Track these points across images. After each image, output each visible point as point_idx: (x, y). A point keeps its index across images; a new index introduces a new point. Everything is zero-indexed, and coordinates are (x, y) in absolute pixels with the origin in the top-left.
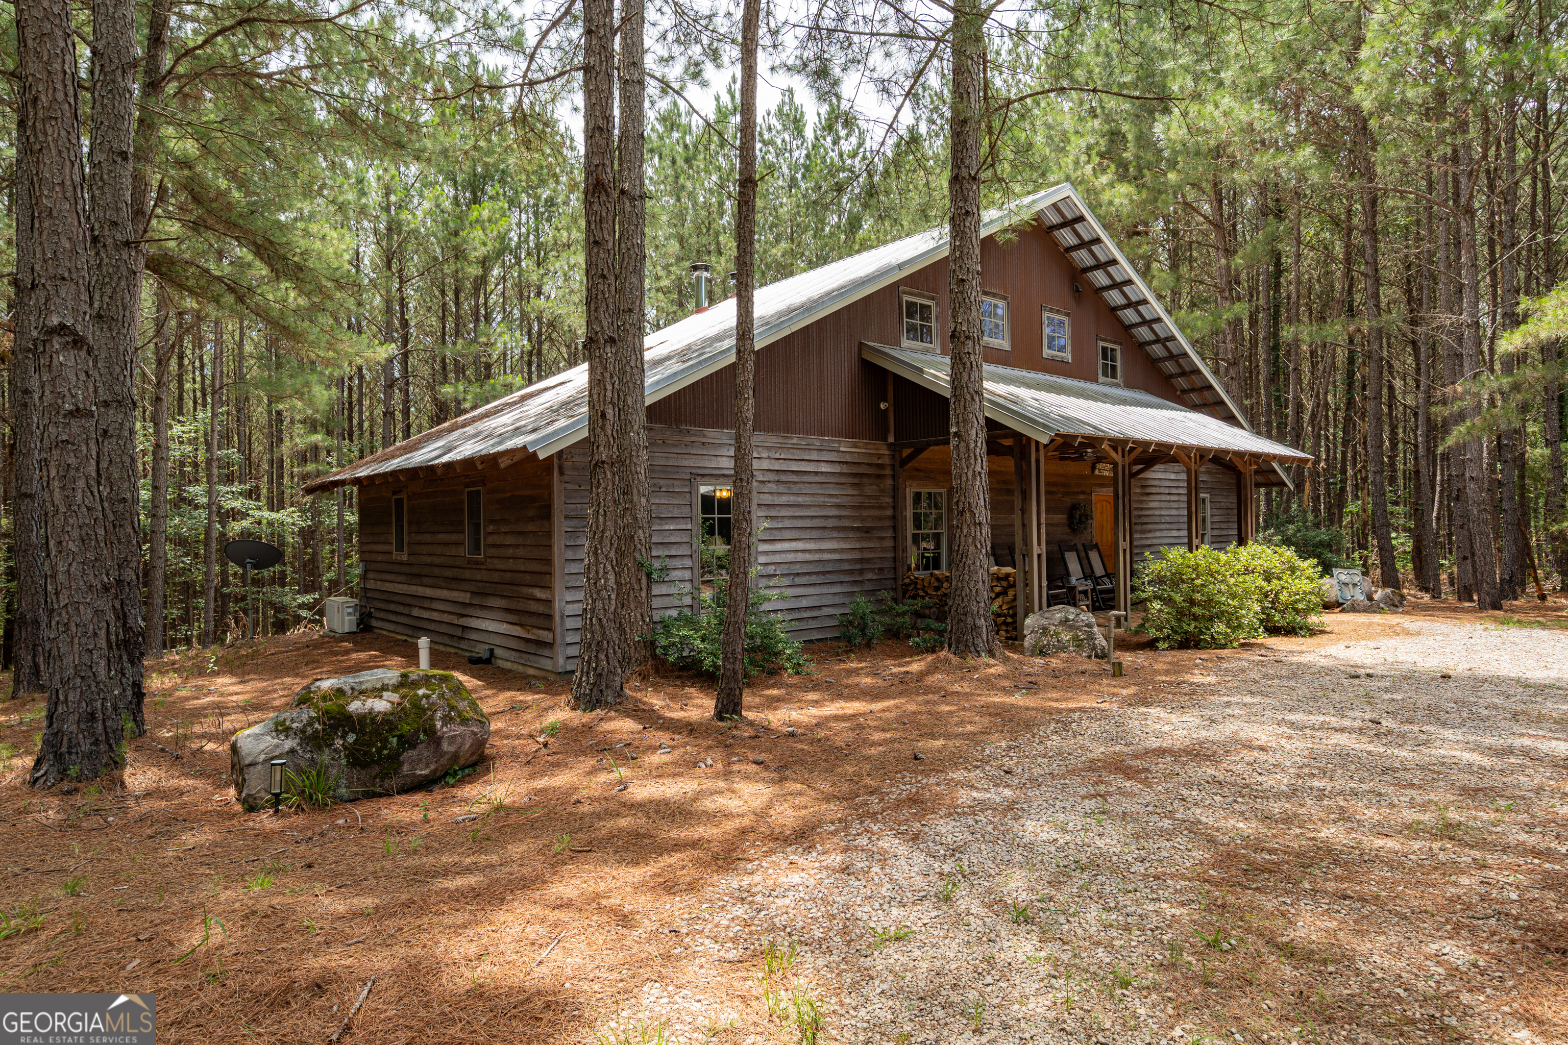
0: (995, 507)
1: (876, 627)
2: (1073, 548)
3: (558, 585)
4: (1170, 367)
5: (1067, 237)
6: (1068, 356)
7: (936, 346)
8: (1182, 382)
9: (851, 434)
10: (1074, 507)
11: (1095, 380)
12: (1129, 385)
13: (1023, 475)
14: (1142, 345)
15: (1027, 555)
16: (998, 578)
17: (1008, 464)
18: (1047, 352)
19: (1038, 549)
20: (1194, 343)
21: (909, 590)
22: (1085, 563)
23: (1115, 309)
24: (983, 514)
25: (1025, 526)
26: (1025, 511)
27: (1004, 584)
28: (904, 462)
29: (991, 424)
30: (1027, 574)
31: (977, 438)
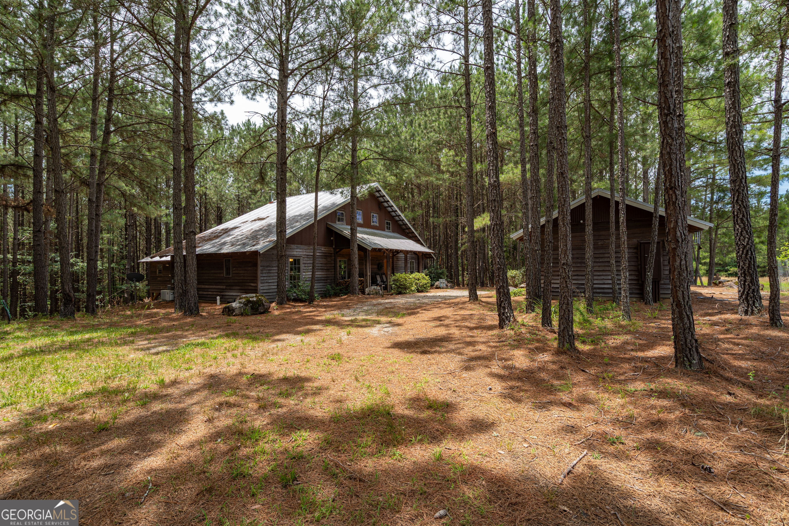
0: (360, 264)
1: (332, 292)
2: (378, 274)
3: (259, 282)
4: (404, 227)
5: (377, 194)
6: (378, 225)
7: (345, 223)
8: (407, 231)
9: (324, 245)
10: (379, 264)
11: (384, 230)
12: (393, 232)
13: (366, 256)
14: (397, 221)
15: (366, 275)
16: (360, 281)
17: (362, 253)
18: (372, 224)
19: (369, 274)
20: (409, 221)
21: (338, 284)
22: (381, 278)
23: (390, 212)
24: (357, 266)
25: (366, 268)
26: (366, 265)
27: (361, 282)
28: (337, 252)
29: (358, 245)
30: (366, 280)
31: (356, 250)
